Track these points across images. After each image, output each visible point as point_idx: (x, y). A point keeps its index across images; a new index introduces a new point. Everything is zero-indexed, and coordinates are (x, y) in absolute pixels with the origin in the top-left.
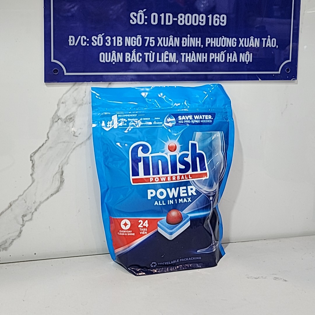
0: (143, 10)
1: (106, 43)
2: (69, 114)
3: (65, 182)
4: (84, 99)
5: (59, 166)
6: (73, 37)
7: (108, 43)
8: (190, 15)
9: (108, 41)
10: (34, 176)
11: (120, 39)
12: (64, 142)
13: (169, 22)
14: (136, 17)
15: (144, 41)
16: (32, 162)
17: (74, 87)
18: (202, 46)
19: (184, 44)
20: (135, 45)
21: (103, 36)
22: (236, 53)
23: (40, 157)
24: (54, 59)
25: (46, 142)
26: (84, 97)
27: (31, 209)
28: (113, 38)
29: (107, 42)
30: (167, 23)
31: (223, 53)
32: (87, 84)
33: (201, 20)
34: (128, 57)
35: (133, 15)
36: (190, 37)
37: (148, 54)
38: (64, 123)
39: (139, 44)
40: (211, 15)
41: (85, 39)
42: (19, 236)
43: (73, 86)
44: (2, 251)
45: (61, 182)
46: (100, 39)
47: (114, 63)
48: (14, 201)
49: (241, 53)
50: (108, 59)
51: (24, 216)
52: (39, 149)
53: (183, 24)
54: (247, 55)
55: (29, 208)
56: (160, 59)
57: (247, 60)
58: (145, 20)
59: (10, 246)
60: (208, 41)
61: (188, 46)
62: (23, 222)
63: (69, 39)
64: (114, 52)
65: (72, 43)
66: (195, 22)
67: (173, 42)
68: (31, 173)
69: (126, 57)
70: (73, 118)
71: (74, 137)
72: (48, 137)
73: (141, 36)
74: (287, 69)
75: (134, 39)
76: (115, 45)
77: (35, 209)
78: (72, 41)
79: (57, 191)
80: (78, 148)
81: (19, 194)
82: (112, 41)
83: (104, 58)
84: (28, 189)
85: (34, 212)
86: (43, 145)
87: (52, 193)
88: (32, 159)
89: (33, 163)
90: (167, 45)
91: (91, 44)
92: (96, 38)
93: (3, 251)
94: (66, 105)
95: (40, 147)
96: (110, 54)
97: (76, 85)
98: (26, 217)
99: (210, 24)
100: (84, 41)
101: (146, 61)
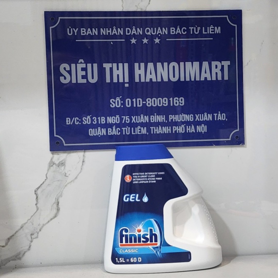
0: (119, 97)
1: (93, 122)
6: (69, 119)
7: (95, 122)
9: (94, 120)
11: (103, 119)
13: (140, 104)
14: (115, 103)
15: (122, 120)
18: (166, 121)
19: (152, 120)
20: (114, 122)
21: (90, 117)
22: (194, 125)
24: (56, 135)
28: (98, 118)
30: (138, 106)
31: (183, 126)
33: (164, 102)
35: (113, 101)
36: (156, 115)
37: (125, 128)
39: (118, 121)
41: (78, 119)
46: (89, 119)
47: (99, 136)
50: (95, 134)
53: (150, 105)
54: (203, 127)
56: (134, 132)
57: (203, 130)
58: (122, 104)
60: (171, 117)
61: (156, 121)
63: (66, 120)
64: (99, 128)
65: (68, 122)
66: (160, 104)
67: (144, 119)
69: (109, 132)
73: (119, 116)
74: (236, 137)
75: (113, 118)
76: (99, 123)
82: (97, 120)
83: (92, 132)
90: (139, 122)
91: (82, 123)
92: (86, 119)
96: (96, 129)
99: (172, 105)
100: (77, 121)
101: (124, 134)
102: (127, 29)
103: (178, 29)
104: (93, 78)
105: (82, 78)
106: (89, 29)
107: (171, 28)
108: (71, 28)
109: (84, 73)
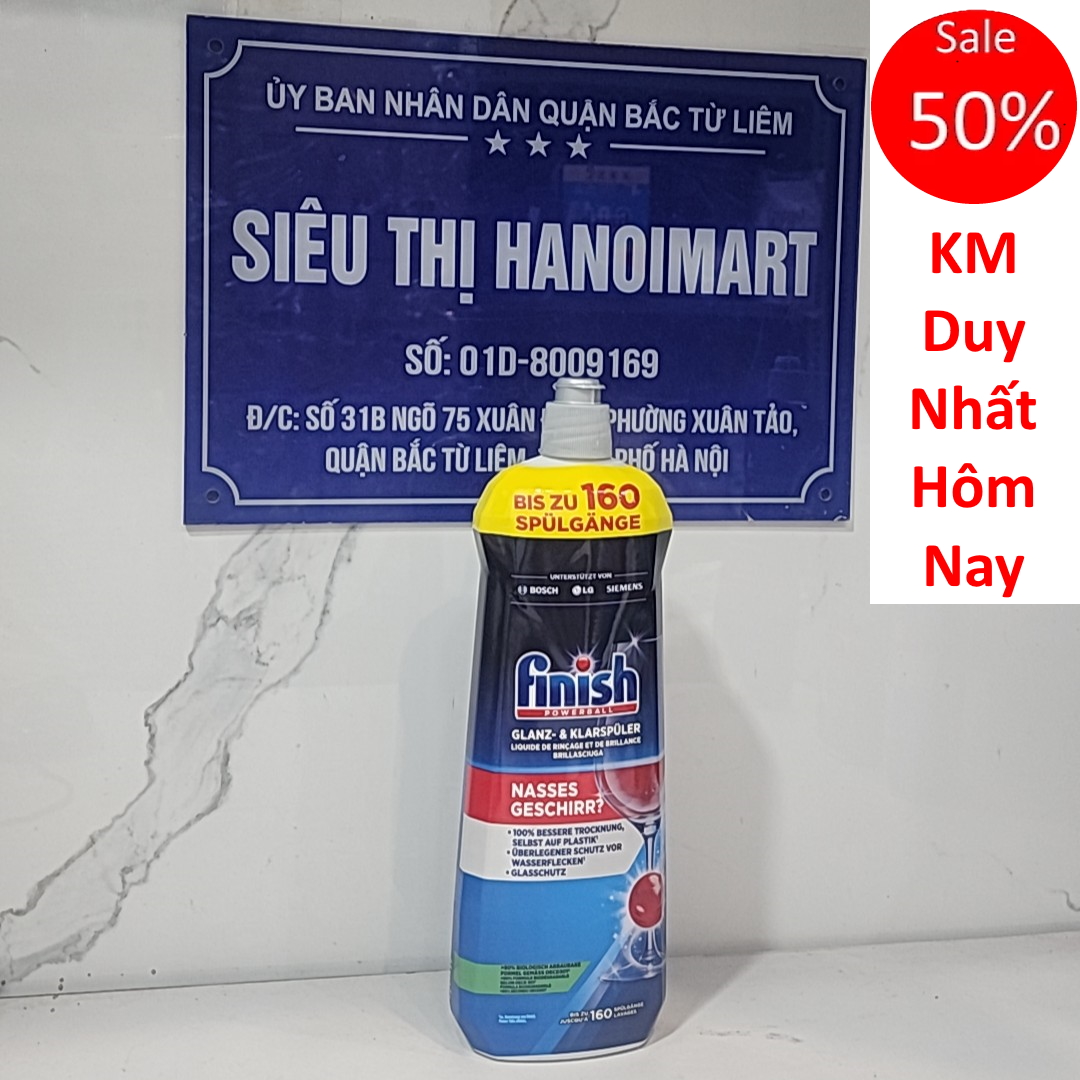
0: (438, 339)
1: (344, 425)
2: (247, 605)
3: (234, 782)
4: (285, 568)
5: (219, 743)
6: (259, 410)
7: (348, 424)
8: (562, 351)
9: (347, 418)
10: (154, 765)
11: (378, 413)
12: (233, 679)
13: (507, 367)
14: (421, 358)
15: (442, 417)
16: (150, 730)
17: (260, 536)
20: (417, 428)
21: (334, 406)
23: (170, 718)
24: (209, 465)
25: (185, 679)
26: (285, 562)
27: (145, 851)
28: (361, 411)
29: (344, 420)
30: (502, 372)
31: (649, 448)
32: (294, 529)
33: (591, 363)
34: (400, 459)
35: (414, 352)
37: (453, 450)
38: (233, 630)
39: (429, 424)
40: (617, 351)
41: (290, 412)
42: (112, 923)
43: (257, 534)
44: (67, 962)
45: (222, 783)
46: (327, 413)
47: (363, 475)
48: (102, 832)
49: (698, 448)
50: (348, 465)
51: (126, 870)
52: (167, 696)
53: (543, 372)
54: (715, 456)
55: (139, 851)
56: (484, 463)
57: (715, 465)
58: (445, 364)
59: (88, 949)
60: (611, 416)
62: (124, 887)
63: (247, 414)
64: (363, 447)
65: (255, 423)
66: (576, 369)
67: (519, 419)
68: (145, 757)
69: (396, 459)
70: (255, 618)
71: (259, 666)
72: (191, 666)
73: (433, 404)
74: (824, 492)
75: (415, 413)
76: (365, 427)
77: (155, 853)
78: (254, 417)
79: (214, 807)
80: (268, 695)
81: (115, 814)
82: (358, 417)
83: (337, 461)
84: (137, 799)
85: (151, 861)
86: (177, 686)
87: (200, 812)
88: (149, 722)
89: (153, 731)
90: (501, 429)
91: (303, 427)
92: (317, 411)
93: (70, 961)
94: (238, 584)
95: (171, 691)
96: (352, 450)
97: (264, 531)
98: (130, 874)
100: (287, 417)
101: (448, 468)
102: (477, 99)
103: (653, 109)
104: (349, 267)
105: (311, 267)
106: (345, 92)
107: (629, 107)
108: (278, 85)
109: (318, 247)
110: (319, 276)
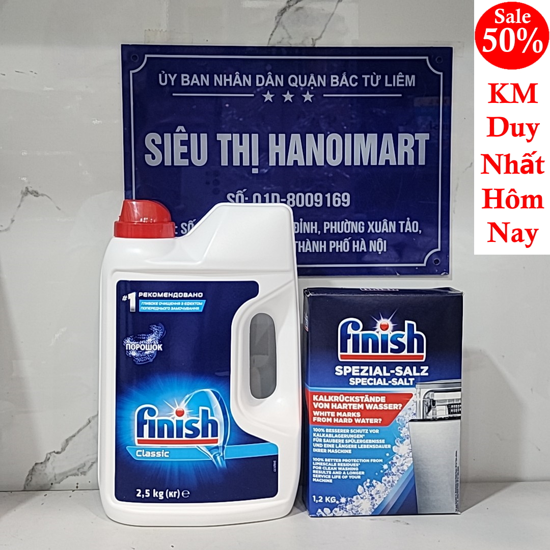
0: (242, 190)
8: (302, 195)
18: (319, 232)
19: (296, 230)
22: (364, 240)
31: (346, 241)
33: (316, 200)
36: (303, 222)
40: (329, 194)
49: (371, 240)
54: (380, 243)
57: (380, 249)
59: (89, 470)
61: (301, 232)
66: (309, 203)
92: (186, 225)
99: (329, 205)
102: (258, 76)
103: (344, 77)
104: (199, 158)
105: (182, 158)
106: (195, 76)
107: (332, 77)
108: (164, 74)
109: (185, 149)
110: (185, 162)
